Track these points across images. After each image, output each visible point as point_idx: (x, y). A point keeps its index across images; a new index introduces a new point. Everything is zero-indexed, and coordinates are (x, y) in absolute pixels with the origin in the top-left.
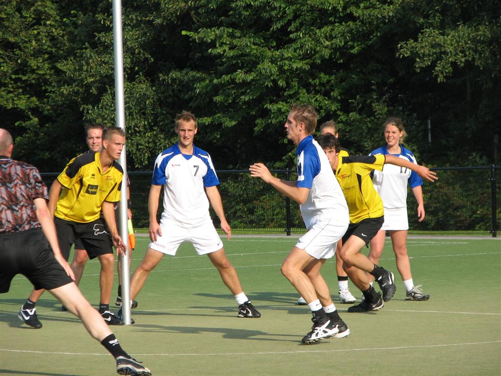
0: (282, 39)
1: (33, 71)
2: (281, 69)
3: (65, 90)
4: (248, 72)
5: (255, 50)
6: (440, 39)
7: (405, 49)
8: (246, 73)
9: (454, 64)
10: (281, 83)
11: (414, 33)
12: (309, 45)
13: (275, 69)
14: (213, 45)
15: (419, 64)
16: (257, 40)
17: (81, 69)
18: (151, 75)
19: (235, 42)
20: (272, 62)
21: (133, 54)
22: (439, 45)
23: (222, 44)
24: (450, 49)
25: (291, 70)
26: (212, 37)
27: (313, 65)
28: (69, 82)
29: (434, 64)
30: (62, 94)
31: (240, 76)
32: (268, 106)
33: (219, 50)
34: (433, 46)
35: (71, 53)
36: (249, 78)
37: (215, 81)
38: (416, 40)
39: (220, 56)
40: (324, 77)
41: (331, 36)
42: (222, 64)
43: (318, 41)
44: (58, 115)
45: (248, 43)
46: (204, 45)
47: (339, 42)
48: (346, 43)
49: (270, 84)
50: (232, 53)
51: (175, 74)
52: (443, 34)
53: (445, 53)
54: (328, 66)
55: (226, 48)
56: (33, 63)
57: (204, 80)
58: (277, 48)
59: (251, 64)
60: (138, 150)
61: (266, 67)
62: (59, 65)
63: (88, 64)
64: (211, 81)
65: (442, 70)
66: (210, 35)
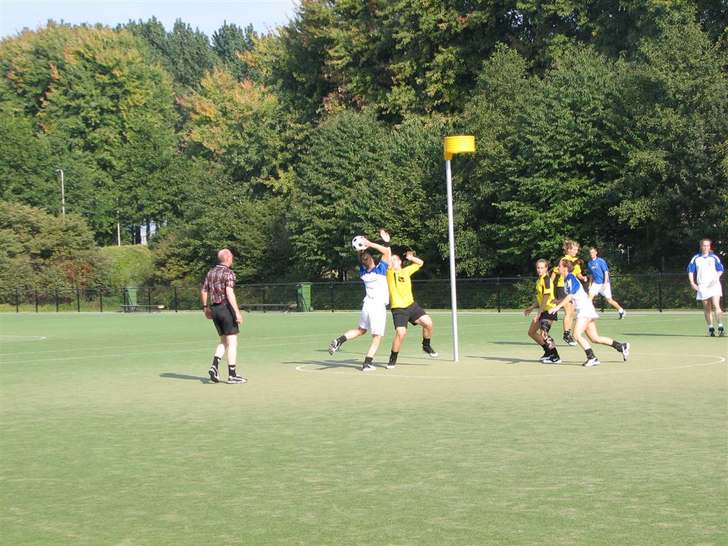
0: (546, 207)
1: (413, 226)
2: (546, 223)
3: (429, 236)
4: (528, 225)
5: (531, 213)
6: (632, 206)
7: (613, 211)
8: (526, 225)
9: (639, 219)
10: (546, 231)
11: (617, 202)
12: (561, 210)
13: (542, 223)
14: (509, 210)
15: (621, 220)
16: (532, 208)
17: (438, 224)
18: (476, 227)
19: (520, 208)
20: (541, 219)
21: (466, 216)
22: (631, 209)
23: (514, 210)
24: (637, 211)
25: (552, 224)
26: (508, 206)
27: (564, 221)
28: (432, 232)
29: (628, 219)
30: (428, 239)
31: (523, 227)
32: (540, 243)
33: (512, 213)
34: (628, 210)
35: (432, 216)
36: (529, 228)
37: (510, 230)
38: (619, 206)
39: (513, 216)
40: (569, 227)
41: (573, 205)
42: (514, 220)
43: (565, 208)
44: (427, 249)
45: (528, 209)
46: (504, 211)
47: (577, 208)
48: (581, 208)
49: (540, 231)
50: (518, 215)
51: (488, 227)
52: (633, 203)
53: (635, 213)
54: (572, 221)
55: (516, 212)
56: (412, 221)
57: (503, 229)
58: (543, 212)
59: (529, 221)
60: (469, 267)
61: (537, 222)
62: (426, 223)
63: (441, 222)
64: (508, 230)
65: (633, 223)
66: (507, 205)
